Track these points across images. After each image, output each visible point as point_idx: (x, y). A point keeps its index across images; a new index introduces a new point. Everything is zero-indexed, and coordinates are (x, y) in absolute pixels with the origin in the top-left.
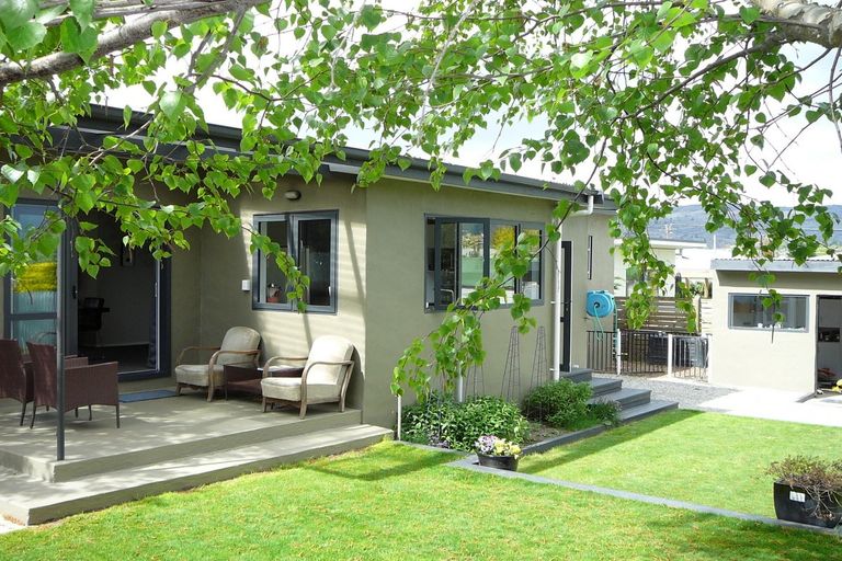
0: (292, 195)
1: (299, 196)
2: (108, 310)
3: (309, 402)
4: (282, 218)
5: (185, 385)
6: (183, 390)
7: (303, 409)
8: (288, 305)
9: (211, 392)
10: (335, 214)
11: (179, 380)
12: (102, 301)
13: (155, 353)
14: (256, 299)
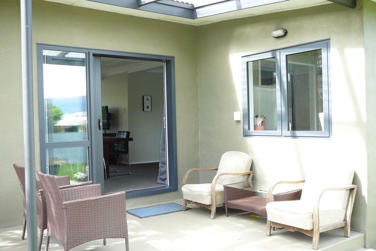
0: (280, 33)
1: (286, 33)
2: (132, 139)
3: (321, 231)
4: (269, 55)
5: (190, 202)
6: (189, 206)
7: (316, 238)
8: (278, 132)
9: (213, 210)
10: (326, 43)
11: (185, 197)
12: (128, 133)
13: (165, 172)
14: (246, 127)
